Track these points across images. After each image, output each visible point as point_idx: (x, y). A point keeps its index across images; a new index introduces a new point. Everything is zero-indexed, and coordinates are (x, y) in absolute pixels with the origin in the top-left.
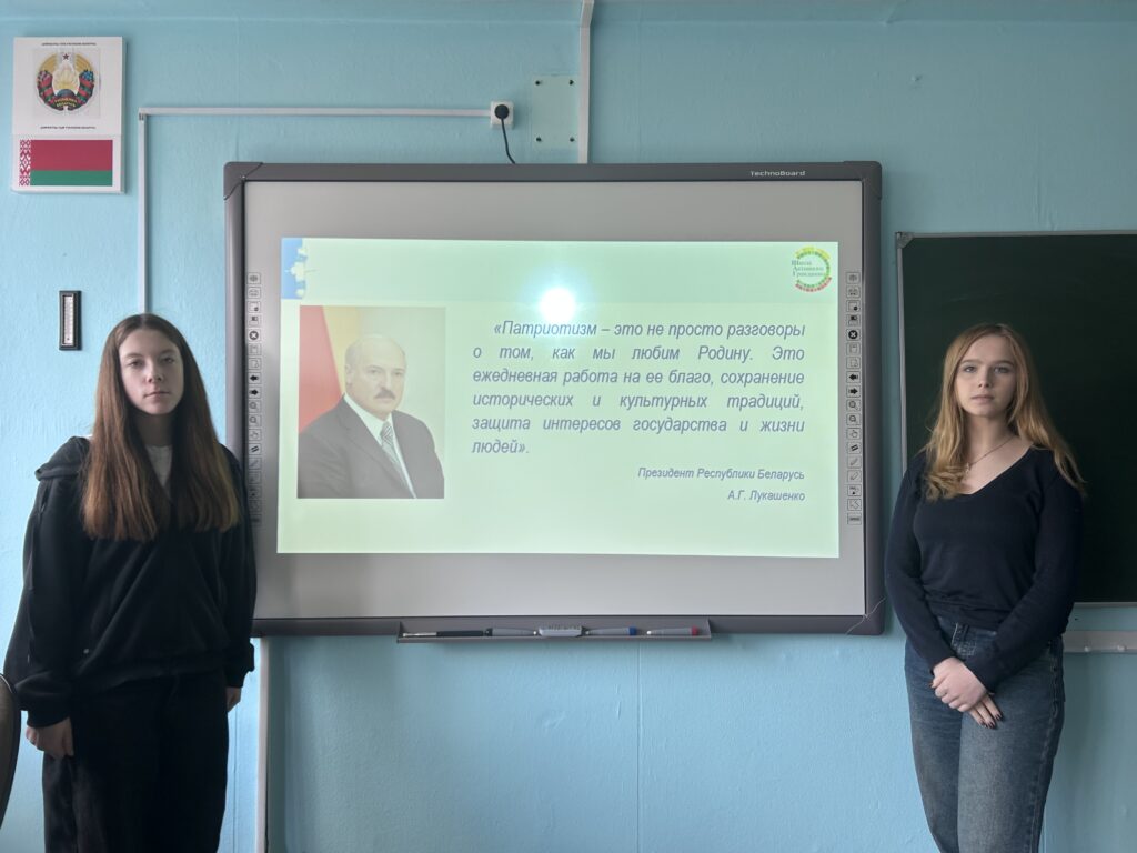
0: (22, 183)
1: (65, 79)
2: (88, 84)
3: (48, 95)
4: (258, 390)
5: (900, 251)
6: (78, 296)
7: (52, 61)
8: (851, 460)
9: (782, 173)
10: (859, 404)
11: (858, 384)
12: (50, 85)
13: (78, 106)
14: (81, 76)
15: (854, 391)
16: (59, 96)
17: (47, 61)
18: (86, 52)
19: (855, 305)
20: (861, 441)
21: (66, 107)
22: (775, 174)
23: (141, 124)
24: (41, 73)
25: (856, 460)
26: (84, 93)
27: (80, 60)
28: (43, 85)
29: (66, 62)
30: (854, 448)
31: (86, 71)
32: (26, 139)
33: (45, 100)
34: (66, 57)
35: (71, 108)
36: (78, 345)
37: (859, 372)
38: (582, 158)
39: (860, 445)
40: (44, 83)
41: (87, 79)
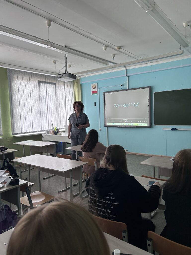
0: (92, 94)
1: (94, 87)
5: (154, 94)
6: (95, 102)
7: (93, 85)
9: (142, 88)
18: (95, 84)
23: (99, 89)
32: (92, 91)
36: (96, 106)
38: (128, 89)
40: (93, 87)
41: (95, 86)
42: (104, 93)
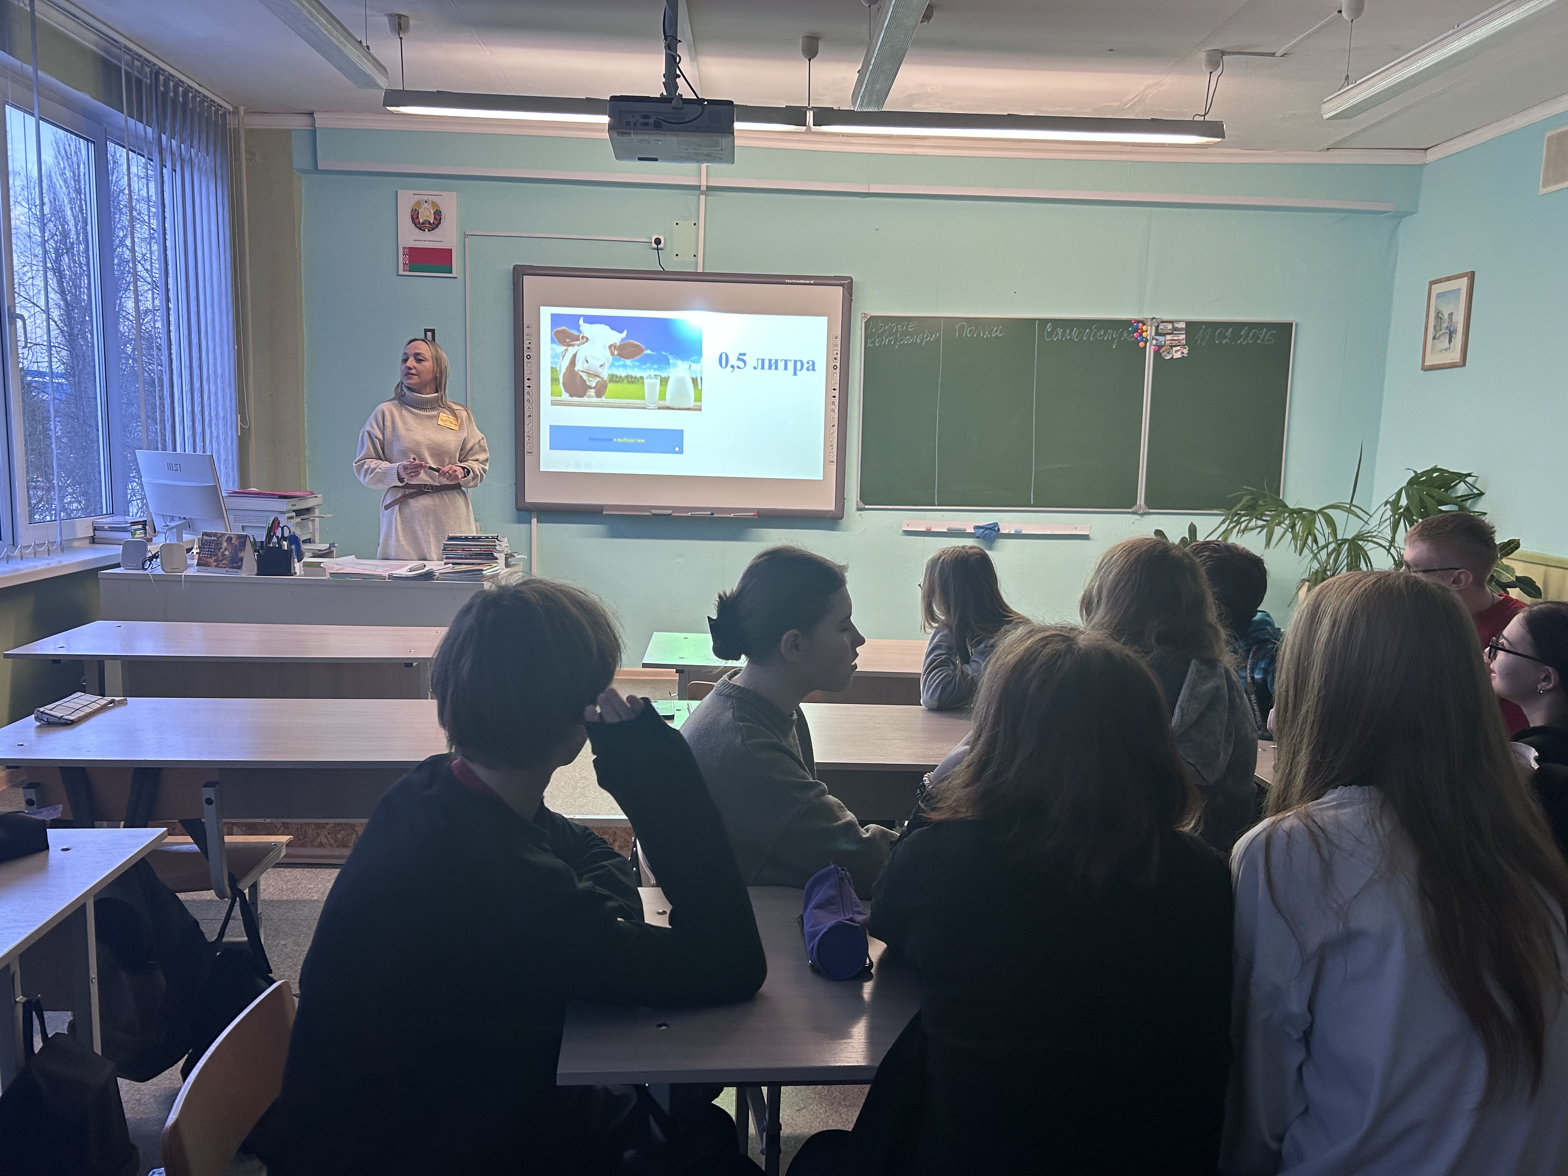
0: (404, 270)
1: (426, 214)
2: (438, 217)
3: (417, 222)
4: (531, 385)
5: (863, 323)
7: (418, 204)
8: (831, 432)
9: (802, 281)
10: (837, 403)
11: (836, 393)
12: (418, 217)
13: (433, 229)
14: (434, 213)
15: (834, 397)
16: (423, 223)
17: (416, 203)
18: (436, 199)
19: (837, 352)
20: (837, 422)
21: (426, 230)
22: (798, 282)
24: (413, 210)
25: (834, 432)
26: (436, 223)
27: (434, 204)
28: (415, 217)
29: (426, 205)
30: (833, 426)
31: (437, 210)
32: (406, 246)
33: (416, 226)
34: (426, 202)
35: (429, 231)
37: (837, 387)
38: (700, 269)
39: (836, 425)
40: (415, 216)
41: (438, 215)
42: (519, 273)
